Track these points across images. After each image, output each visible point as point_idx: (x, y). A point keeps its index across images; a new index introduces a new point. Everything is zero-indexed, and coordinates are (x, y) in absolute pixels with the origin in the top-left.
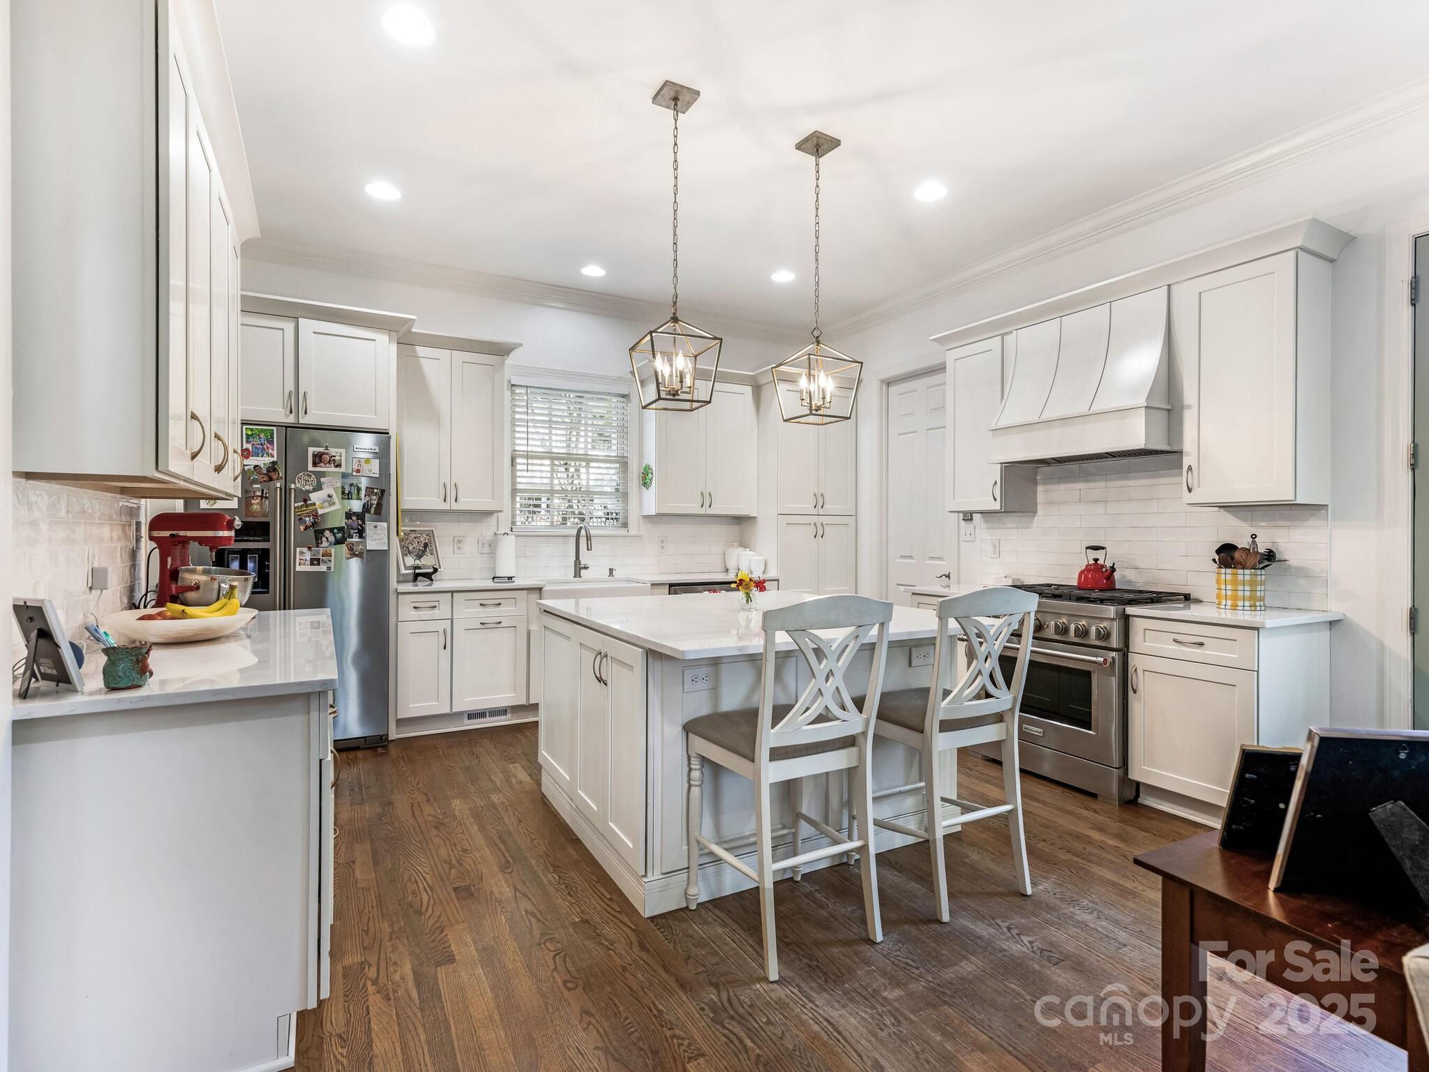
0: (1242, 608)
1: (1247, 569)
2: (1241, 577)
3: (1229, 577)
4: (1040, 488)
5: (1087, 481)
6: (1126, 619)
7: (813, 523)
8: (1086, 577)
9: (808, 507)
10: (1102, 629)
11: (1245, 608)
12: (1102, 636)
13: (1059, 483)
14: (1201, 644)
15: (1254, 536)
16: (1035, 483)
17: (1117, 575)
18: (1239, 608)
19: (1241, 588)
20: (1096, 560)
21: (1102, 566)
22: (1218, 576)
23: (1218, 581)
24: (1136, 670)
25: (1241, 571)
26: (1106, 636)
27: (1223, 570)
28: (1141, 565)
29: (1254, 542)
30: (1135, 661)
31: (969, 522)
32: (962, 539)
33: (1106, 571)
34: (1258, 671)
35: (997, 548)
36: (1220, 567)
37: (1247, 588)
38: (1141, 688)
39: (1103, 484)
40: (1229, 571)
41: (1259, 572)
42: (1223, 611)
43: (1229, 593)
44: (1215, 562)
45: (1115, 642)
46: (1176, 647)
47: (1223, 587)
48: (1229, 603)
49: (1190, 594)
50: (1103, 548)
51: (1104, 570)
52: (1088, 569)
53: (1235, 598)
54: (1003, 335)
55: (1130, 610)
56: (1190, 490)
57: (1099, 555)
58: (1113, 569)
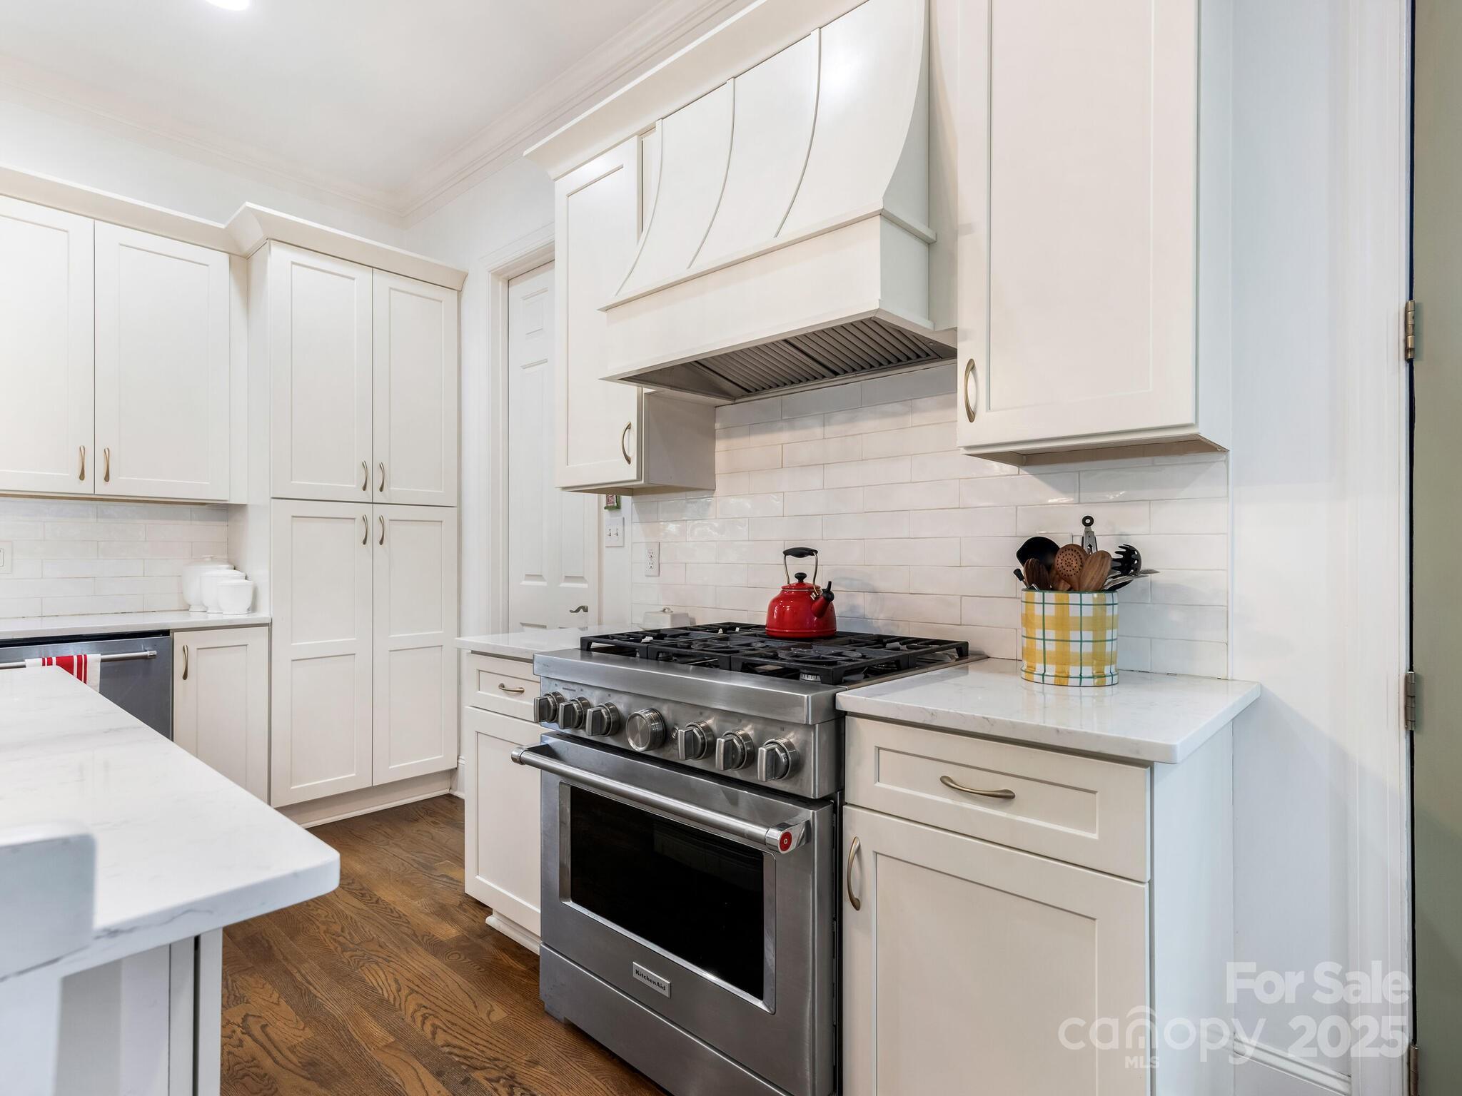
0: (1077, 682)
1: (1086, 591)
2: (1074, 611)
3: (1051, 611)
4: (720, 445)
5: (792, 428)
6: (837, 720)
7: (359, 518)
8: (782, 612)
9: (351, 488)
10: (782, 750)
11: (1085, 682)
12: (782, 769)
13: (749, 434)
14: (1007, 796)
15: (1088, 521)
16: (712, 435)
17: (839, 605)
18: (1071, 682)
19: (1075, 635)
20: (801, 577)
21: (810, 589)
22: (1027, 609)
23: (1027, 620)
24: (858, 850)
25: (1074, 597)
26: (795, 767)
27: (1038, 595)
28: (881, 584)
29: (1089, 534)
30: (858, 827)
31: (615, 512)
32: (604, 544)
33: (817, 598)
34: (1151, 883)
35: (655, 558)
36: (1031, 589)
37: (1088, 635)
38: (869, 899)
39: (818, 431)
40: (1051, 596)
41: (1108, 597)
42: (1037, 687)
43: (1051, 647)
44: (1021, 577)
45: (813, 782)
46: (946, 799)
47: (1039, 634)
48: (1051, 670)
49: (967, 643)
50: (811, 552)
51: (813, 596)
52: (786, 596)
53: (1063, 660)
54: (643, 133)
55: (849, 698)
56: (971, 416)
57: (805, 565)
58: (828, 595)
